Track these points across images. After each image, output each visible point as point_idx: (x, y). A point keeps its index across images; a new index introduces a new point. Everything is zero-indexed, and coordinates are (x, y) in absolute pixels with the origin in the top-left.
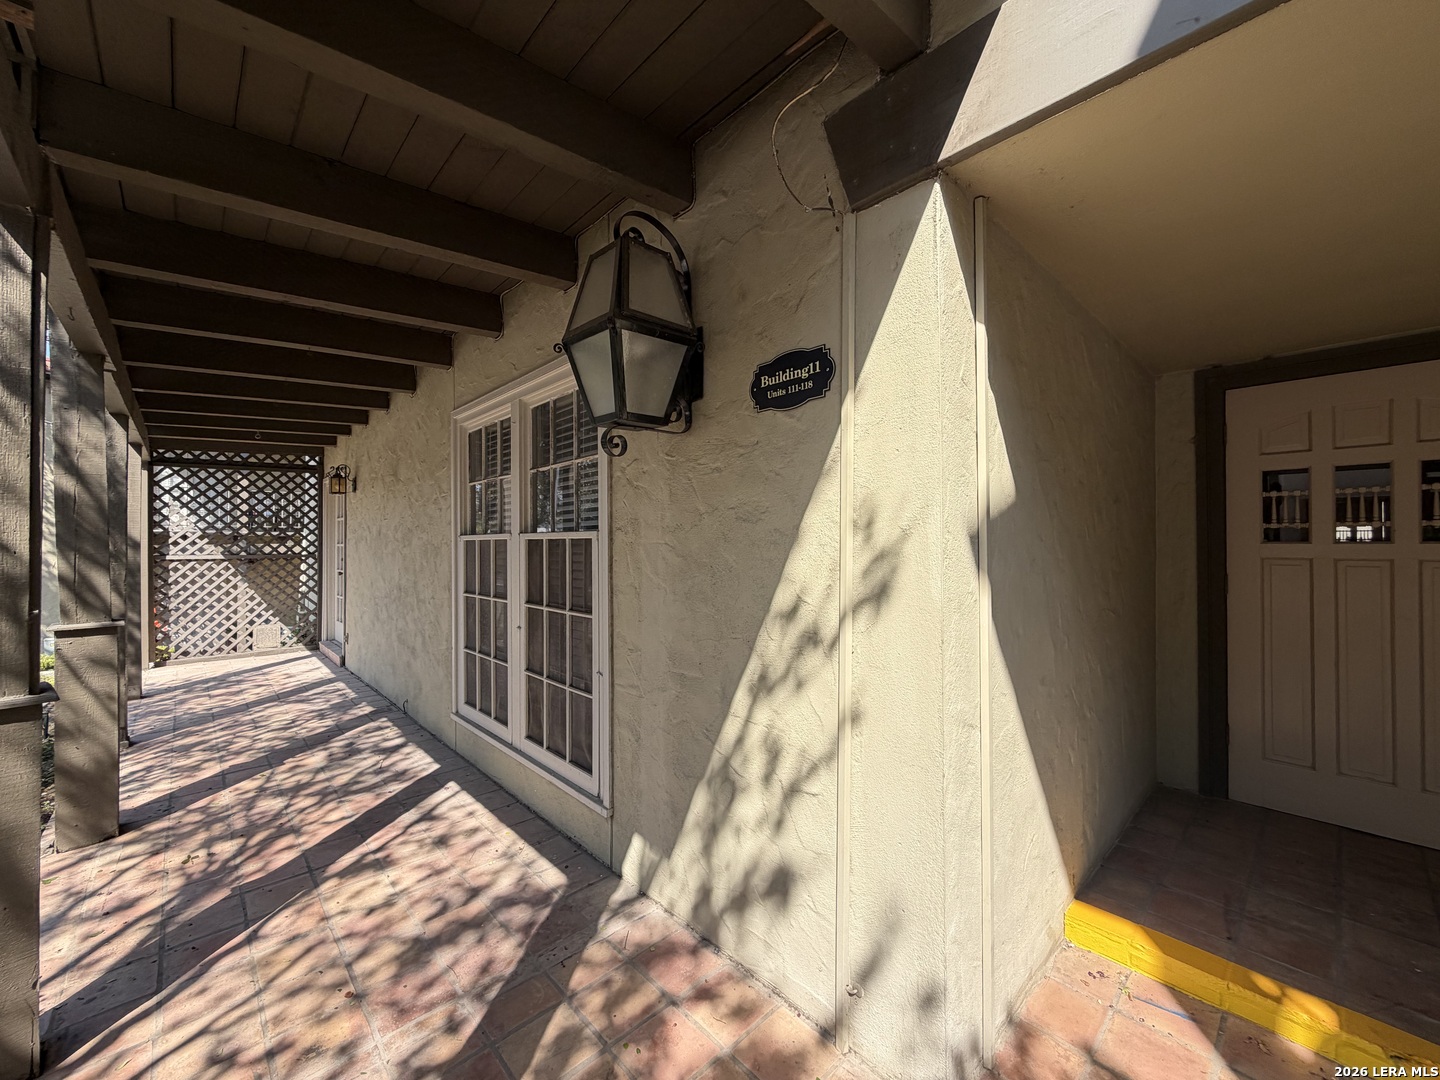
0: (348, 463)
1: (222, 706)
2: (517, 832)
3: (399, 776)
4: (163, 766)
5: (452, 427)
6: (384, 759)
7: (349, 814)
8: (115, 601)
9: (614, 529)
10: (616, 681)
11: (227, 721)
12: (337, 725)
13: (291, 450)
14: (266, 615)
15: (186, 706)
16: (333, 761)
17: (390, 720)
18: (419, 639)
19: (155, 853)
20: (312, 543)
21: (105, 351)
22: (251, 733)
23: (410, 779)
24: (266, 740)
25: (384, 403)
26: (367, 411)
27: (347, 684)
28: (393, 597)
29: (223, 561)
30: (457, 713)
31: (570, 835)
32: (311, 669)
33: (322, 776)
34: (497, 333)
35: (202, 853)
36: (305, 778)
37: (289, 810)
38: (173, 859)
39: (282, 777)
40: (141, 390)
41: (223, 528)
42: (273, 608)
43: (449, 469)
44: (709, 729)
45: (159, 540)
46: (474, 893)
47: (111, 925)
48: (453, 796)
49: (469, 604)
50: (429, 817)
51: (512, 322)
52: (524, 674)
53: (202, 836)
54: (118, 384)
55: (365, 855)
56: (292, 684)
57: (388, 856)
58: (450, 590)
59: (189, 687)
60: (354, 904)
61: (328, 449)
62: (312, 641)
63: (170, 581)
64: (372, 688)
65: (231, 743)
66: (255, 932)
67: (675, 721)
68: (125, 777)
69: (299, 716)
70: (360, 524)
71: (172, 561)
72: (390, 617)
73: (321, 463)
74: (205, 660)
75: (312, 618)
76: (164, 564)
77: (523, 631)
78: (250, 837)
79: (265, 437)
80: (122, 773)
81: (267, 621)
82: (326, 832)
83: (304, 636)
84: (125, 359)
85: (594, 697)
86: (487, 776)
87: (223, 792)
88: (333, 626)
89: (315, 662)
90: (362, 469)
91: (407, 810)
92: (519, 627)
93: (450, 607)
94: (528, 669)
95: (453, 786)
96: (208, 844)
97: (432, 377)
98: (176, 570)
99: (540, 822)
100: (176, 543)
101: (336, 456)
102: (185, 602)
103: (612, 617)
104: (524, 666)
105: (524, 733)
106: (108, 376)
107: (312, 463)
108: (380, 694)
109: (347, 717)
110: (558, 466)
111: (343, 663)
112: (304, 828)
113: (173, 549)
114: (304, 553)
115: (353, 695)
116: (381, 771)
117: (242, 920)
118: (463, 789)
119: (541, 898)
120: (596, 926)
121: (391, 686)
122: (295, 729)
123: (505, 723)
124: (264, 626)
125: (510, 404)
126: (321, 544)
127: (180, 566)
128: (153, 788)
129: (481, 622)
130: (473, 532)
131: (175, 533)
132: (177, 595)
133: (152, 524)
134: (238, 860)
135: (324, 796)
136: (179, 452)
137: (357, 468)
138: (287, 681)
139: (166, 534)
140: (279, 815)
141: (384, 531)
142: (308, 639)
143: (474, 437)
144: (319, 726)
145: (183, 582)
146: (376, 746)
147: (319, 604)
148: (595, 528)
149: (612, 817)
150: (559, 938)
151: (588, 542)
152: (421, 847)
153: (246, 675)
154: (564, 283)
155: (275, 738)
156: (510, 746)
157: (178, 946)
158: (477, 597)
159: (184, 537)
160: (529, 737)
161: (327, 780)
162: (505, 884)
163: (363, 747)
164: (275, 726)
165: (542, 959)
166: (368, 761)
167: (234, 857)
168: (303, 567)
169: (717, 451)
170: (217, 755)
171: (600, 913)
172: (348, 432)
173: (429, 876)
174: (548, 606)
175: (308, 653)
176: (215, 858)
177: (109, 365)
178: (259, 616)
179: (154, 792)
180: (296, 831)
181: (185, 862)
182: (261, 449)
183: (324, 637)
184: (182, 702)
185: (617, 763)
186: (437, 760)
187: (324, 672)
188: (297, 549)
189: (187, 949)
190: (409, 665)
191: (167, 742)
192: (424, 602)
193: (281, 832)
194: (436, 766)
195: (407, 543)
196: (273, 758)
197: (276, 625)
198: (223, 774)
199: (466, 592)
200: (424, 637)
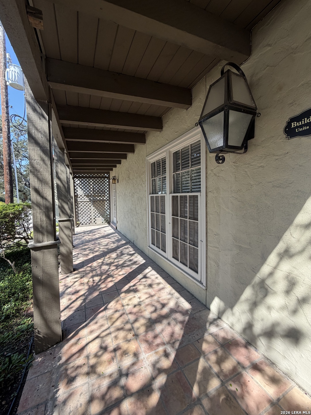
0: (116, 175)
1: (92, 238)
2: (172, 287)
3: (135, 263)
4: (81, 253)
5: (146, 162)
6: (131, 257)
7: (125, 273)
8: (69, 211)
9: (208, 192)
10: (208, 244)
11: (93, 242)
12: (117, 246)
13: (102, 173)
14: (99, 215)
15: (84, 238)
16: (118, 257)
17: (130, 245)
18: (137, 224)
19: (81, 278)
20: (108, 197)
21: (64, 147)
22: (98, 246)
23: (138, 264)
24: (102, 249)
25: (125, 157)
26: (121, 160)
27: (118, 234)
28: (129, 212)
29: (89, 201)
30: (149, 246)
31: (189, 291)
32: (109, 230)
33: (116, 261)
34: (161, 130)
35: (91, 280)
36: (112, 261)
37: (110, 269)
38: (85, 280)
39: (107, 260)
40: (72, 159)
41: (89, 193)
42: (100, 214)
43: (145, 175)
44: (255, 268)
45: (76, 196)
46: (163, 305)
47: (74, 297)
48: (150, 271)
49: (152, 215)
50: (145, 277)
51: (166, 125)
52: (172, 238)
53: (91, 274)
54: (67, 157)
55: (130, 287)
56: (106, 233)
57: (136, 288)
58: (146, 211)
59: (84, 232)
60: (130, 303)
61: (111, 172)
62: (109, 222)
63: (79, 206)
64: (124, 236)
65: (95, 249)
66: (106, 307)
67: (236, 262)
68: (74, 255)
69: (109, 242)
70: (120, 192)
71: (79, 202)
72: (129, 217)
73: (109, 176)
74: (87, 226)
75: (108, 216)
76: (77, 202)
77: (171, 224)
78: (102, 277)
79: (97, 169)
80: (73, 254)
81: (99, 217)
82: (120, 278)
83: (107, 221)
84: (68, 150)
85: (199, 248)
86: (159, 266)
87: (94, 263)
88: (114, 219)
89: (110, 228)
90: (120, 177)
91: (139, 274)
92: (170, 223)
93: (146, 215)
94: (173, 236)
95: (150, 268)
96: (93, 277)
97: (140, 148)
98: (80, 204)
99: (178, 284)
100: (79, 197)
101: (113, 174)
102: (82, 212)
103: (207, 222)
104: (171, 235)
105: (172, 256)
106: (65, 154)
107: (107, 176)
108: (126, 238)
109: (120, 244)
110: (183, 171)
111: (117, 229)
112: (114, 276)
113: (79, 199)
114: (106, 199)
115: (120, 238)
116: (131, 260)
117: (103, 303)
118: (153, 269)
119: (185, 313)
120: (206, 328)
121: (129, 236)
122: (108, 246)
123: (165, 252)
124: (98, 218)
125: (165, 152)
126: (110, 197)
127: (81, 203)
128: (79, 259)
129: (156, 220)
130: (153, 194)
131: (79, 195)
132: (80, 210)
133: (75, 193)
134: (100, 283)
135: (117, 267)
136: (79, 175)
137: (118, 176)
138: (105, 232)
139: (77, 195)
140: (107, 271)
141: (126, 193)
142: (108, 222)
143: (153, 164)
144: (114, 246)
145: (81, 207)
146: (128, 253)
147: (110, 213)
148: (200, 191)
149: (206, 289)
150: (195, 330)
151: (197, 196)
152: (145, 286)
153: (96, 230)
154: (187, 106)
155: (104, 248)
156: (167, 259)
157: (89, 308)
158: (155, 213)
159: (81, 196)
160: (173, 257)
161: (117, 262)
162: (172, 304)
163: (125, 253)
164: (103, 245)
165: (190, 337)
166: (126, 257)
167: (99, 282)
168: (106, 203)
169: (262, 159)
170: (91, 252)
171: (206, 323)
172: (115, 166)
173: (149, 297)
174: (180, 217)
175: (108, 225)
176: (95, 281)
177: (65, 152)
178: (97, 215)
179: (80, 260)
180: (112, 276)
181: (88, 282)
182: (96, 173)
183: (111, 221)
184: (83, 236)
185: (208, 272)
186: (144, 259)
187: (112, 231)
188: (105, 199)
189: (91, 309)
190: (134, 231)
191: (81, 247)
192: (138, 214)
193: (109, 276)
194: (144, 261)
195: (133, 197)
196: (104, 254)
197: (101, 218)
198: (93, 257)
199: (151, 211)
200: (138, 223)
